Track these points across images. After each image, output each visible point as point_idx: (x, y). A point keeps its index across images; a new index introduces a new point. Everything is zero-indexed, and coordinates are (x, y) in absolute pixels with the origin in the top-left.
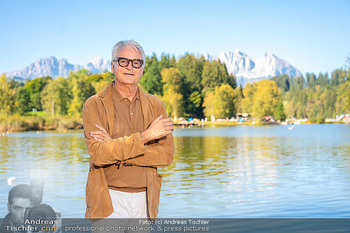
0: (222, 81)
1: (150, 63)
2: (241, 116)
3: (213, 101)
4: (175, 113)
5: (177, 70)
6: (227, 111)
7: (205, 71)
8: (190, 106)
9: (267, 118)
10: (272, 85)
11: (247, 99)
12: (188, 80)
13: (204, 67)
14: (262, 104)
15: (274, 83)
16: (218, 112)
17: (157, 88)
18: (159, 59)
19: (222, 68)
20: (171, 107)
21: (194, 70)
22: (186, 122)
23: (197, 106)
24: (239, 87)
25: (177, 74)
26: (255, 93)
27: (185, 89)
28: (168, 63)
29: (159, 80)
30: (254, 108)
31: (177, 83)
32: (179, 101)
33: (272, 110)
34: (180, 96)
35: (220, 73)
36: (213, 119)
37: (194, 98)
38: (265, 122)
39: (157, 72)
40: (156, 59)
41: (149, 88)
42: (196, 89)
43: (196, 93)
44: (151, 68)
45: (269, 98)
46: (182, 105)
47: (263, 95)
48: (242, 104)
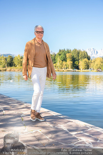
0: (85, 58)
1: (63, 52)
2: (91, 69)
3: (82, 64)
4: (70, 67)
5: (71, 54)
6: (86, 67)
7: (80, 54)
8: (75, 65)
9: (99, 70)
10: (101, 59)
11: (93, 63)
12: (75, 57)
13: (80, 53)
14: (97, 65)
15: (102, 59)
16: (83, 67)
17: (65, 60)
18: (66, 50)
19: (86, 53)
20: (69, 65)
21: (76, 54)
22: (73, 70)
23: (77, 65)
24: (91, 59)
25: (71, 55)
26: (95, 62)
27: (74, 60)
28: (69, 52)
29: (66, 57)
30: (94, 66)
31: (71, 58)
32: (71, 64)
33: (101, 67)
34: (72, 62)
35: (85, 55)
36: (81, 69)
37: (76, 63)
38: (98, 71)
39: (65, 55)
40: (65, 50)
41: (62, 60)
42: (77, 60)
43: (77, 61)
44: (63, 53)
45: (100, 63)
46: (72, 65)
47: (98, 62)
48: (91, 65)
